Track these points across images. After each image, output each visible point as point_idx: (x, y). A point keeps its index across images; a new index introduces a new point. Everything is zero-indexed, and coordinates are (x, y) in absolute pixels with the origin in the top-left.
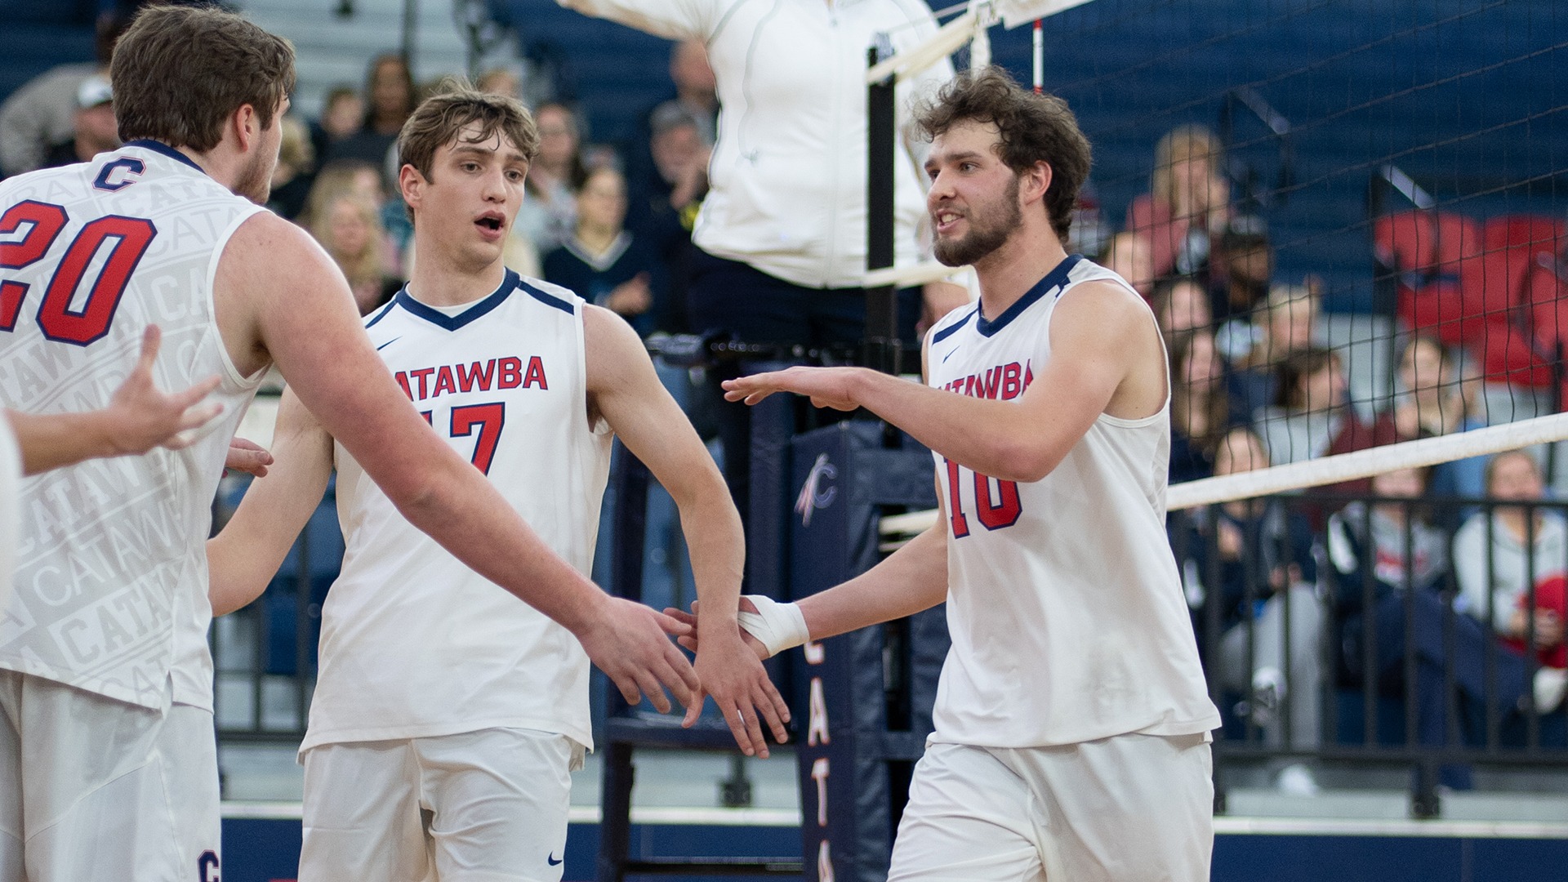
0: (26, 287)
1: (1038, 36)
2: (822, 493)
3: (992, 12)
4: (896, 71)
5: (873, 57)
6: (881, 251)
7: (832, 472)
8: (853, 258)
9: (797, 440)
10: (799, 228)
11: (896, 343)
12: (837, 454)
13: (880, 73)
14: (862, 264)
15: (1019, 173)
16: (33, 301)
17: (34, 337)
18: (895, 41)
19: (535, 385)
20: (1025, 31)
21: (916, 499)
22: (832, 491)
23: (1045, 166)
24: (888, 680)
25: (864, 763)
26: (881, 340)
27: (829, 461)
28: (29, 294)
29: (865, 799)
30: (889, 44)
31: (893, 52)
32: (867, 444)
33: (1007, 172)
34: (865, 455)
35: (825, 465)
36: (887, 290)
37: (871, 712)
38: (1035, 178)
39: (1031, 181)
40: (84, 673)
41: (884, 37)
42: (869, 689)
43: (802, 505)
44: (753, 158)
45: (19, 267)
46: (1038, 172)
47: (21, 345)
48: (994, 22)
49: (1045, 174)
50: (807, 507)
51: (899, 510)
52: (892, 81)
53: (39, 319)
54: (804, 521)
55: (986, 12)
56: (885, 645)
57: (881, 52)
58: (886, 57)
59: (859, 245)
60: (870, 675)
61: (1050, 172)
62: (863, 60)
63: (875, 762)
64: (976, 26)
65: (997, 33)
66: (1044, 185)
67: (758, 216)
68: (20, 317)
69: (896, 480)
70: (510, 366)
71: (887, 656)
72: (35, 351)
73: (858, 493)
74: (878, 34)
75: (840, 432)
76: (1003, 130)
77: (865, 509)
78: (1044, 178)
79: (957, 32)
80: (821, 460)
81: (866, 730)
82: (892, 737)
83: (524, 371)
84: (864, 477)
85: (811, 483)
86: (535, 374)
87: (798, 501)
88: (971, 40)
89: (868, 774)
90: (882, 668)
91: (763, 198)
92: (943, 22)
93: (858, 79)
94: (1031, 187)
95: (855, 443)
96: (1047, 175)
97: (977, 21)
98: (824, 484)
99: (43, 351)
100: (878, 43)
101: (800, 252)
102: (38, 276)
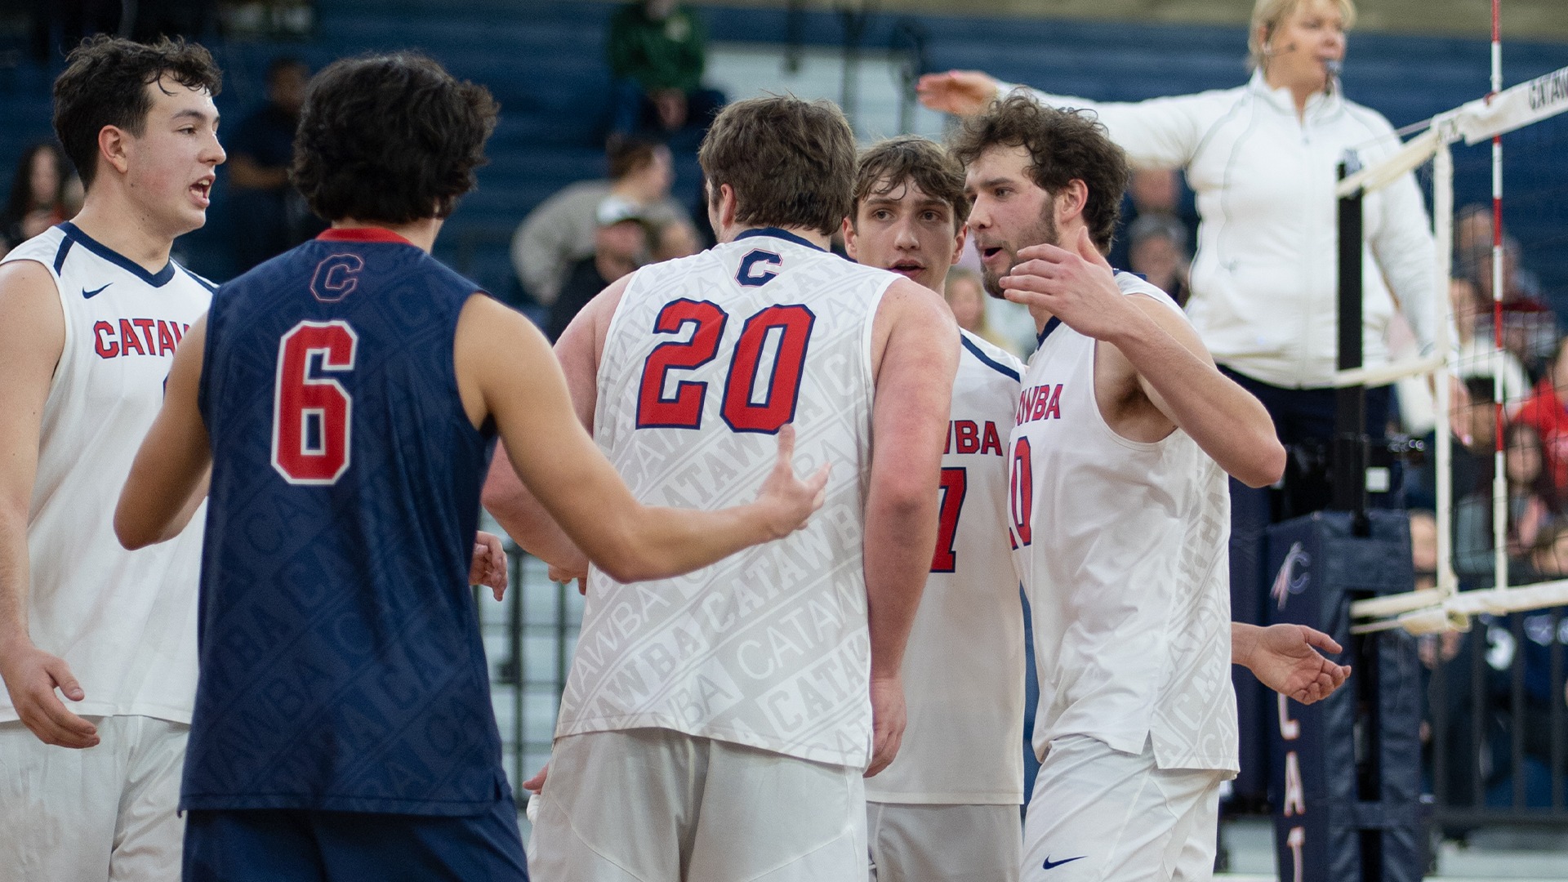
0: (704, 385)
1: (1497, 151)
2: (1297, 578)
3: (1454, 129)
4: (1363, 185)
5: (1342, 172)
6: (1350, 353)
7: (1305, 559)
8: (1323, 360)
9: (1272, 530)
10: (1275, 332)
11: (1364, 439)
12: (1310, 542)
13: (1349, 186)
14: (1331, 367)
15: (1053, 195)
16: (714, 399)
17: (721, 432)
18: (1363, 157)
19: (992, 450)
20: (1485, 146)
21: (1384, 584)
22: (1305, 578)
23: (1080, 184)
24: (1358, 754)
25: (1336, 832)
26: (1350, 436)
27: (1303, 549)
28: (708, 392)
29: (1338, 866)
30: (1357, 159)
31: (1361, 167)
32: (1338, 534)
33: (1041, 194)
34: (1337, 544)
35: (1300, 553)
36: (1356, 390)
37: (1343, 784)
38: (1071, 196)
39: (1068, 199)
40: (791, 741)
41: (1352, 153)
42: (1342, 762)
43: (1277, 591)
44: (1232, 268)
45: (694, 368)
46: (1073, 191)
47: (711, 440)
48: (1454, 138)
49: (1080, 191)
50: (1282, 593)
51: (1368, 595)
52: (1359, 194)
53: (723, 414)
54: (1279, 605)
55: (1448, 129)
56: (1356, 721)
57: (1350, 166)
58: (1354, 171)
59: (1329, 347)
60: (1343, 749)
61: (1086, 190)
62: (1332, 174)
63: (1347, 831)
64: (1439, 141)
65: (1458, 149)
66: (1080, 204)
67: (1236, 321)
68: (704, 414)
69: (1366, 567)
70: (967, 430)
71: (1358, 731)
72: (723, 444)
73: (1330, 579)
74: (1347, 150)
75: (1312, 522)
76: (1033, 153)
77: (1336, 595)
78: (1080, 197)
79: (1419, 149)
80: (1295, 549)
81: (1339, 800)
82: (1363, 807)
83: (980, 436)
84: (1335, 564)
85: (1286, 570)
86: (991, 440)
87: (1274, 586)
88: (1434, 155)
89: (1341, 842)
90: (1353, 745)
91: (1240, 304)
92: (1405, 139)
93: (1327, 193)
94: (1068, 205)
95: (1326, 532)
96: (1083, 193)
97: (1440, 136)
98: (1297, 571)
99: (732, 443)
100: (1347, 160)
101: (1277, 355)
102: (715, 374)
